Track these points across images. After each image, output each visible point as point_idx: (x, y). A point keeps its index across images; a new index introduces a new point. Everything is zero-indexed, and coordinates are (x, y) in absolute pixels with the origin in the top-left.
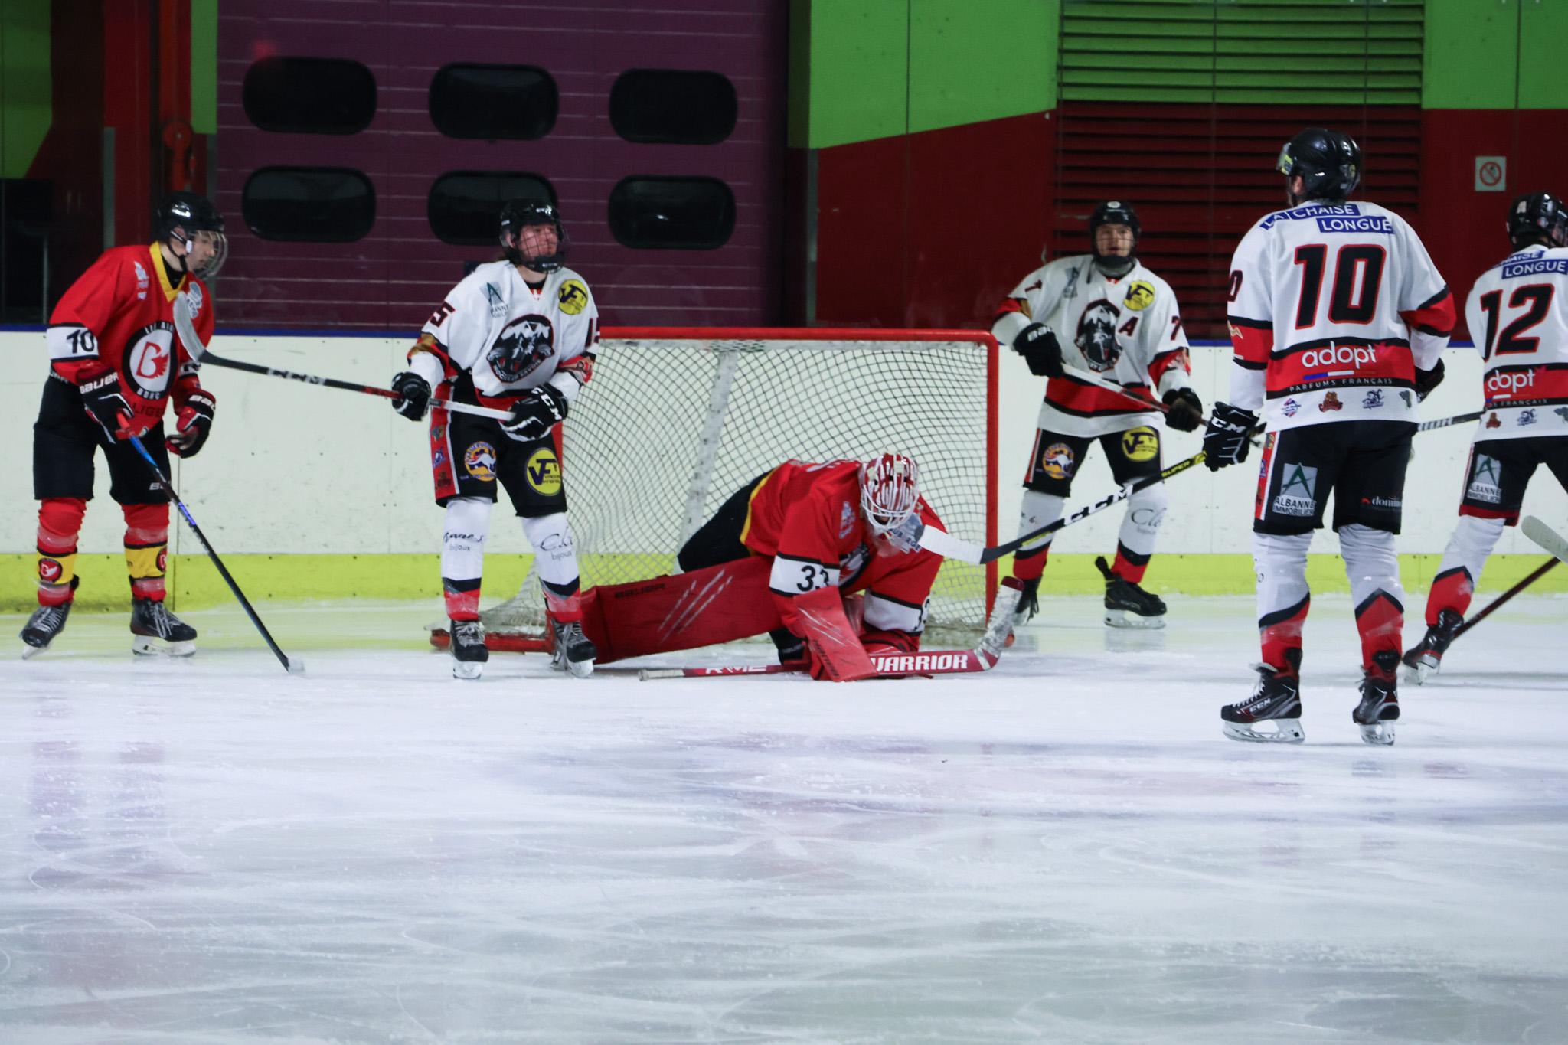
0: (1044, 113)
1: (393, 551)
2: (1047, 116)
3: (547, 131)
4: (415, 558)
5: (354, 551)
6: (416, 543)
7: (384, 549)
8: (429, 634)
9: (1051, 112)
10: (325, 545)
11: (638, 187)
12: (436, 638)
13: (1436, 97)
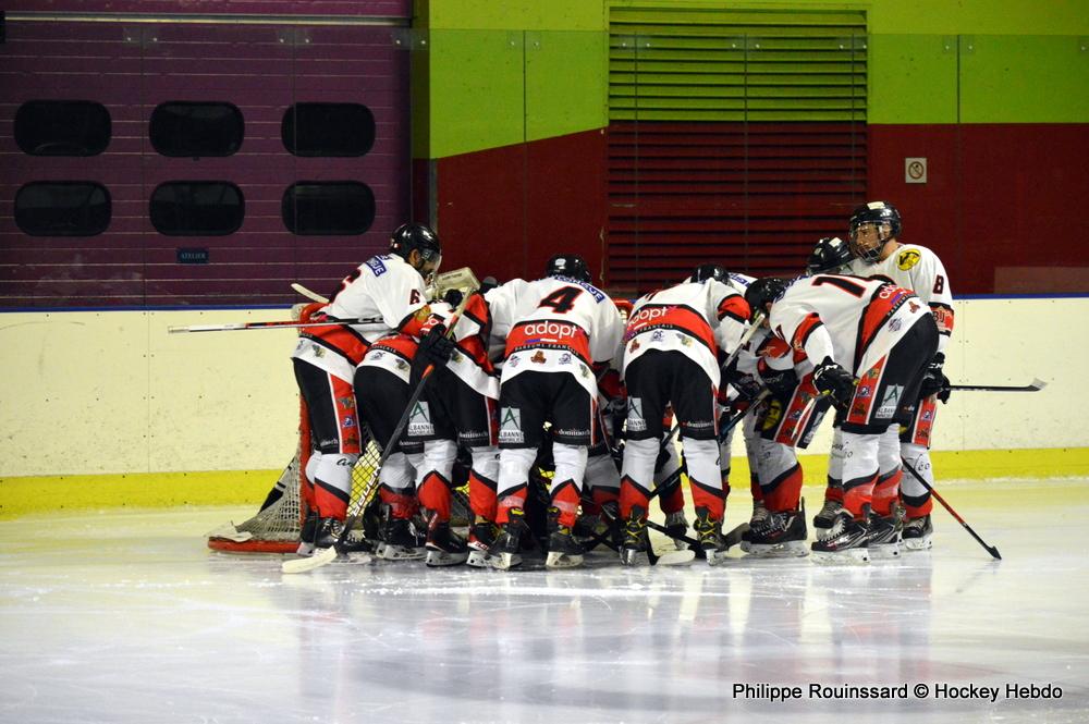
0: (600, 130)
1: (152, 471)
2: (602, 132)
3: (237, 149)
4: (167, 475)
5: (123, 472)
6: (169, 465)
7: (145, 470)
8: (207, 540)
9: (605, 128)
10: (101, 468)
11: (298, 190)
12: (214, 543)
13: (878, 115)
